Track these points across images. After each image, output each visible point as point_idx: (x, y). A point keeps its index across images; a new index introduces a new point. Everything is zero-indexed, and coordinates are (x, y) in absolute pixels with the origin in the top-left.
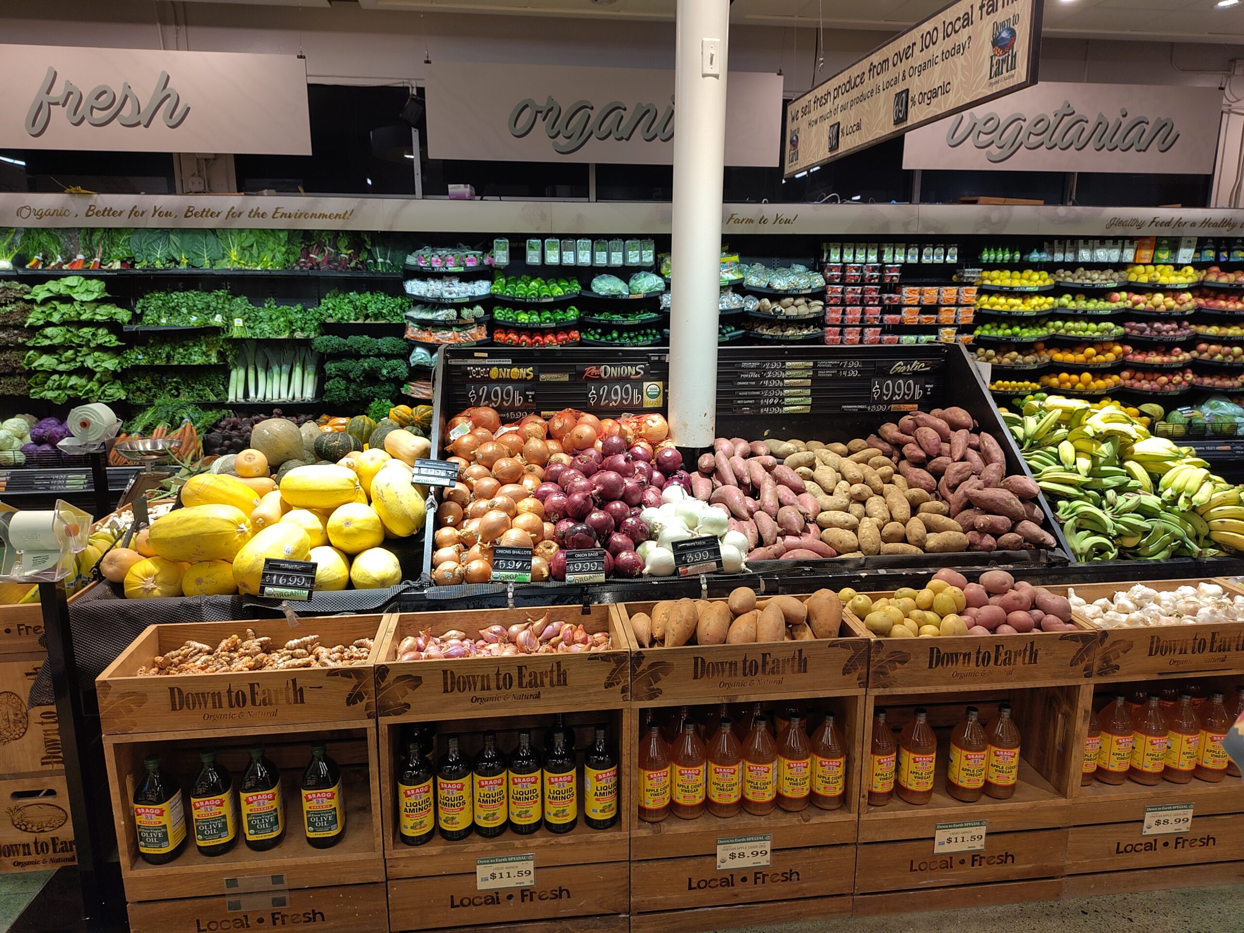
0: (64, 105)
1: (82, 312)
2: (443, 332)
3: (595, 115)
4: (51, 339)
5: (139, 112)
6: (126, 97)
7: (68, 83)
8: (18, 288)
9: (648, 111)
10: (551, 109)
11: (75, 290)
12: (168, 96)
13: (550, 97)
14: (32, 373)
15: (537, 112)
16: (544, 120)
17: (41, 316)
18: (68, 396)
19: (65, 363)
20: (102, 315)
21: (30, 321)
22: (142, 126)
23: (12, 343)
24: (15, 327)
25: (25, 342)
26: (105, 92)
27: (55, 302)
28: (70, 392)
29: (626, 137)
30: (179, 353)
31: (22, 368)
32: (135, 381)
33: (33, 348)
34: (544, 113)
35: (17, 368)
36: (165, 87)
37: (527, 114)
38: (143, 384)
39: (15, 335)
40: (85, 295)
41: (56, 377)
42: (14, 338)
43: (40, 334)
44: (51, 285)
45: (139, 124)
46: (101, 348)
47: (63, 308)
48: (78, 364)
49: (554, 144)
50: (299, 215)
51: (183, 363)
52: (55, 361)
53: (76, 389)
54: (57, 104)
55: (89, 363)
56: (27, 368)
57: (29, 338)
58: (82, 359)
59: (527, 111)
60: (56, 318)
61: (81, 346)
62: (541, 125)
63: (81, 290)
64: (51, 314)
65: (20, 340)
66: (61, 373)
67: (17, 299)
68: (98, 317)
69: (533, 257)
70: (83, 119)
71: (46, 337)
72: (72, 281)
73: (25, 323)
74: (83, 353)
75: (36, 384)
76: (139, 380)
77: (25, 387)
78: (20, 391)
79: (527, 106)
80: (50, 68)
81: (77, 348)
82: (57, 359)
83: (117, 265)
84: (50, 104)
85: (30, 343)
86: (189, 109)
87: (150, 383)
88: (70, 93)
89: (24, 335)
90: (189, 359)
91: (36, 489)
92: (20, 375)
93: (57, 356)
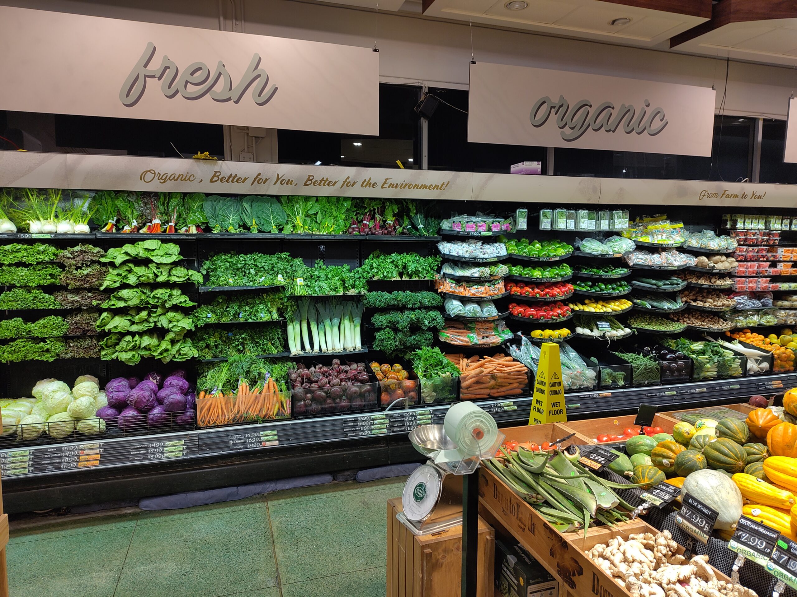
0: (160, 79)
1: (159, 274)
2: (476, 287)
3: (593, 111)
4: (125, 301)
5: (230, 89)
6: (220, 74)
7: (166, 58)
8: (95, 252)
9: (629, 111)
10: (561, 106)
11: (155, 253)
12: (259, 76)
13: (561, 96)
14: (104, 334)
15: (552, 107)
16: (556, 114)
17: (117, 278)
18: (142, 357)
19: (137, 323)
20: (178, 277)
21: (106, 284)
22: (232, 101)
23: (86, 305)
24: (90, 290)
25: (99, 304)
26: (200, 69)
27: (130, 265)
28: (144, 353)
29: (613, 130)
30: (245, 311)
31: (94, 330)
32: (205, 339)
33: (108, 310)
34: (557, 108)
35: (88, 331)
36: (256, 68)
37: (544, 107)
38: (211, 342)
39: (89, 297)
40: (164, 258)
41: (129, 338)
42: (89, 300)
43: (114, 297)
44: (128, 248)
45: (229, 99)
46: (176, 308)
47: (140, 270)
48: (152, 325)
49: (562, 133)
50: (404, 186)
51: (250, 320)
52: (128, 323)
53: (150, 350)
54: (153, 77)
55: (163, 322)
56: (99, 330)
57: (103, 300)
58: (155, 320)
59: (545, 106)
60: (132, 280)
61: (156, 307)
62: (553, 117)
63: (161, 253)
64: (126, 277)
65: (94, 303)
66: (133, 334)
67: (93, 262)
68: (174, 279)
69: (545, 225)
70: (177, 92)
71: (120, 299)
72: (150, 244)
73: (101, 285)
74: (158, 313)
75: (106, 345)
76: (209, 337)
77: (97, 349)
78: (92, 354)
79: (544, 102)
80: (150, 44)
81: (151, 309)
82: (130, 320)
83: (193, 230)
84: (146, 76)
85: (105, 305)
86: (276, 89)
87: (218, 340)
88: (167, 68)
89: (98, 298)
90: (255, 315)
91: (133, 460)
92: (91, 337)
93: (129, 318)
